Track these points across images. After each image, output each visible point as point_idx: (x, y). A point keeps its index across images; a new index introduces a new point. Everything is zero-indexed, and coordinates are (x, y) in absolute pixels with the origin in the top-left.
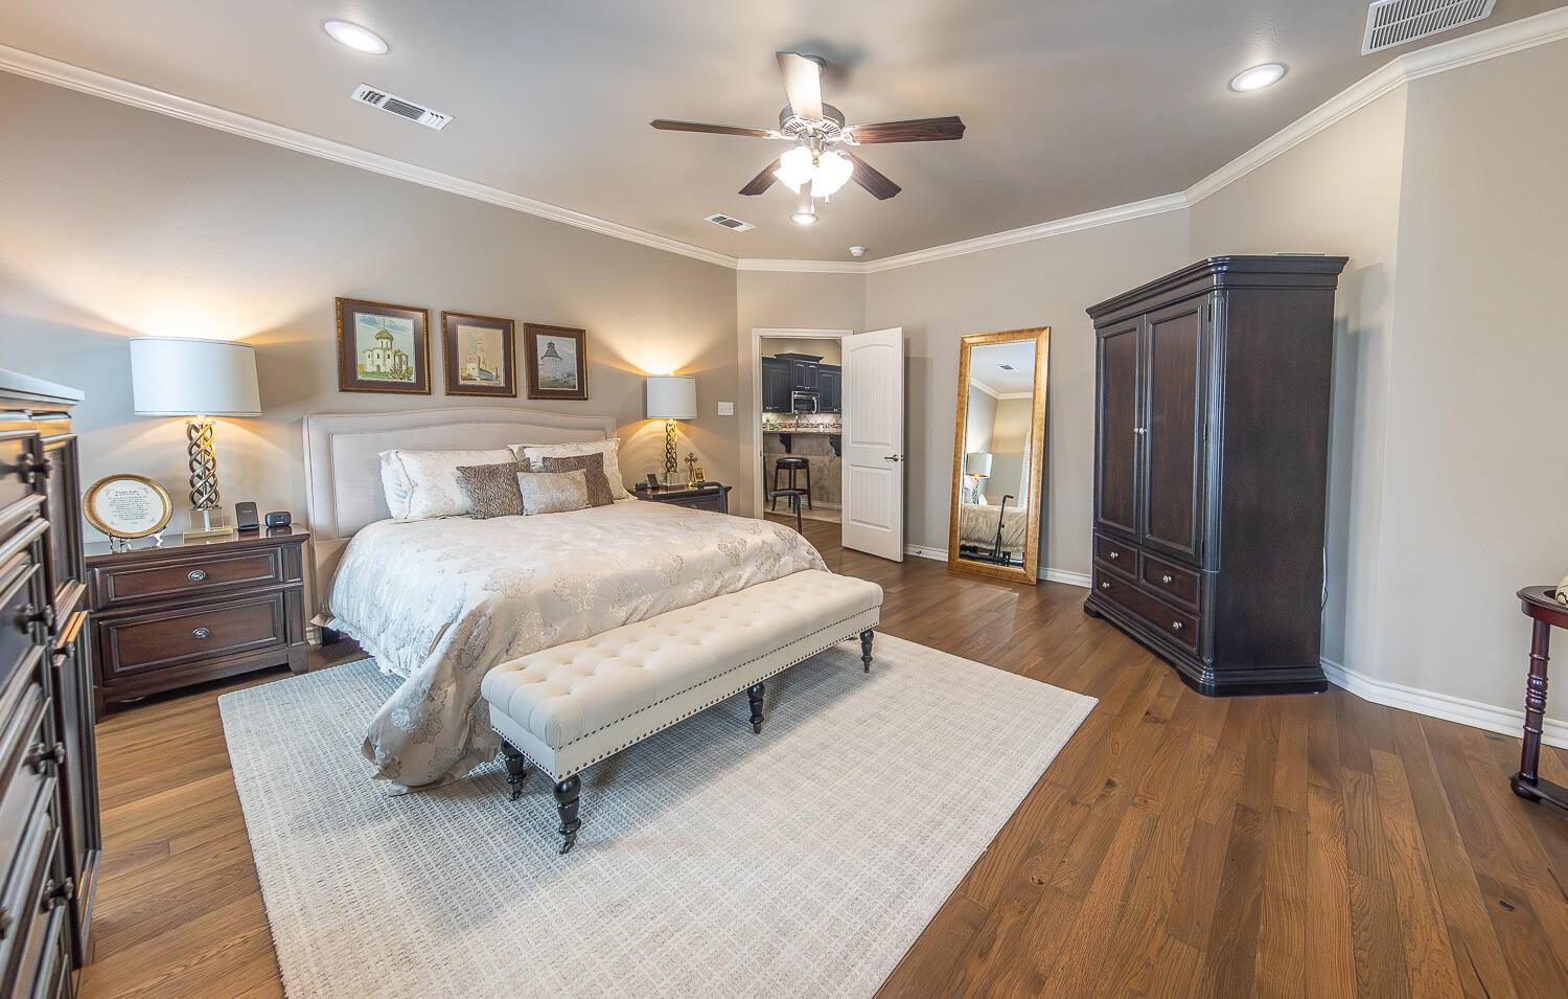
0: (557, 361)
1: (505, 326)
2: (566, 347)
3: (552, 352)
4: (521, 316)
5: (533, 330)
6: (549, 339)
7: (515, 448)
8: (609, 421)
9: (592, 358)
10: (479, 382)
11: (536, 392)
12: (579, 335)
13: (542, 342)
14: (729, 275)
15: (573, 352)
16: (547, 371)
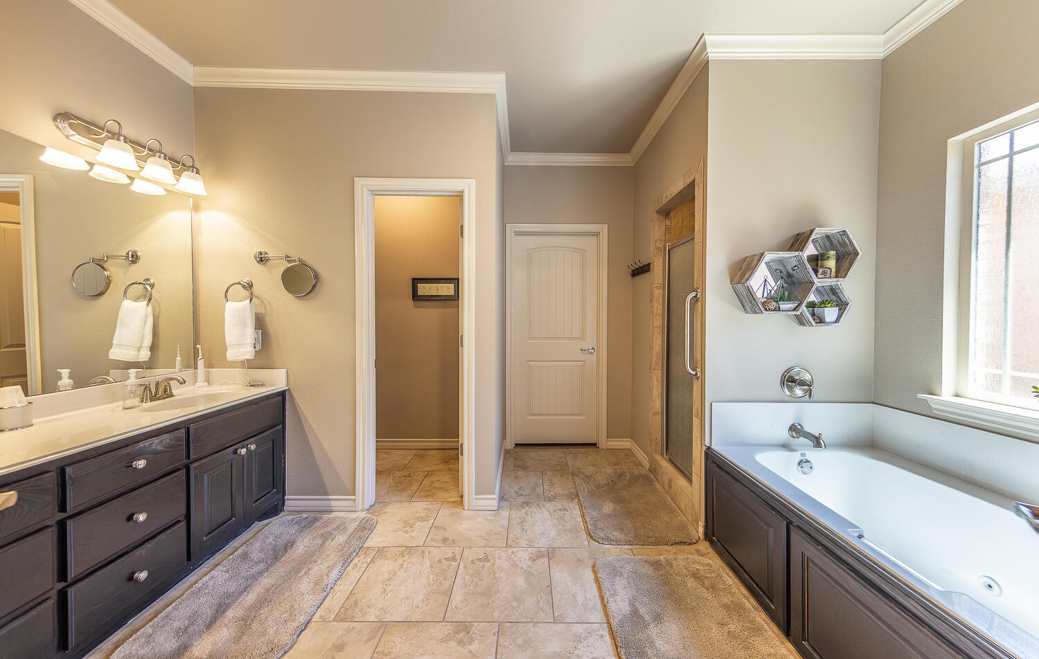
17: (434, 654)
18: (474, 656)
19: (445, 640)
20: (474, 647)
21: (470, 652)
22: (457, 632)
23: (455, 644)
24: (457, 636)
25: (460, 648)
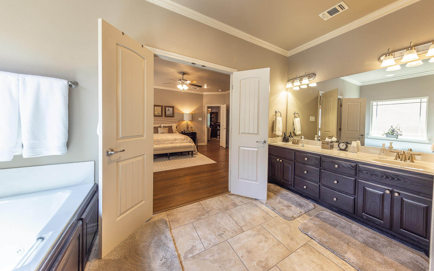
0: (169, 111)
1: (162, 106)
2: (171, 109)
3: (168, 110)
4: (164, 105)
5: (166, 107)
6: (168, 108)
7: (160, 124)
8: (177, 121)
9: (175, 111)
10: (157, 115)
11: (165, 116)
12: (173, 107)
13: (167, 108)
14: (202, 96)
15: (172, 110)
16: (168, 113)
17: (265, 253)
18: (252, 260)
19: (267, 259)
20: (255, 263)
21: (254, 261)
22: (266, 264)
23: (262, 260)
24: (265, 263)
25: (258, 260)
